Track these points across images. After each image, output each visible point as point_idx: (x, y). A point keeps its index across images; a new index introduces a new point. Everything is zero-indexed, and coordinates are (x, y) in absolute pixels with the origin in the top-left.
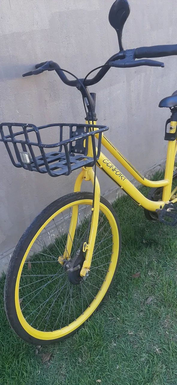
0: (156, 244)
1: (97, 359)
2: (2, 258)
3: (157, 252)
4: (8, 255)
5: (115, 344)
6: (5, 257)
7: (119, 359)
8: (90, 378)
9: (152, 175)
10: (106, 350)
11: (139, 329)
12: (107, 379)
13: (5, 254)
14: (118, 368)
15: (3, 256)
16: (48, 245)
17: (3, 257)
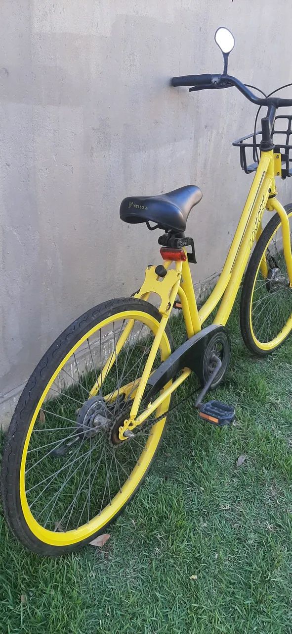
0: (235, 384)
1: (183, 546)
2: (2, 403)
3: (239, 394)
4: (11, 398)
5: (205, 525)
6: (7, 400)
7: (216, 544)
8: (179, 574)
9: (210, 288)
10: (194, 534)
11: (235, 502)
12: (205, 574)
13: (6, 395)
14: (216, 557)
15: (3, 400)
16: (68, 386)
17: (5, 401)
